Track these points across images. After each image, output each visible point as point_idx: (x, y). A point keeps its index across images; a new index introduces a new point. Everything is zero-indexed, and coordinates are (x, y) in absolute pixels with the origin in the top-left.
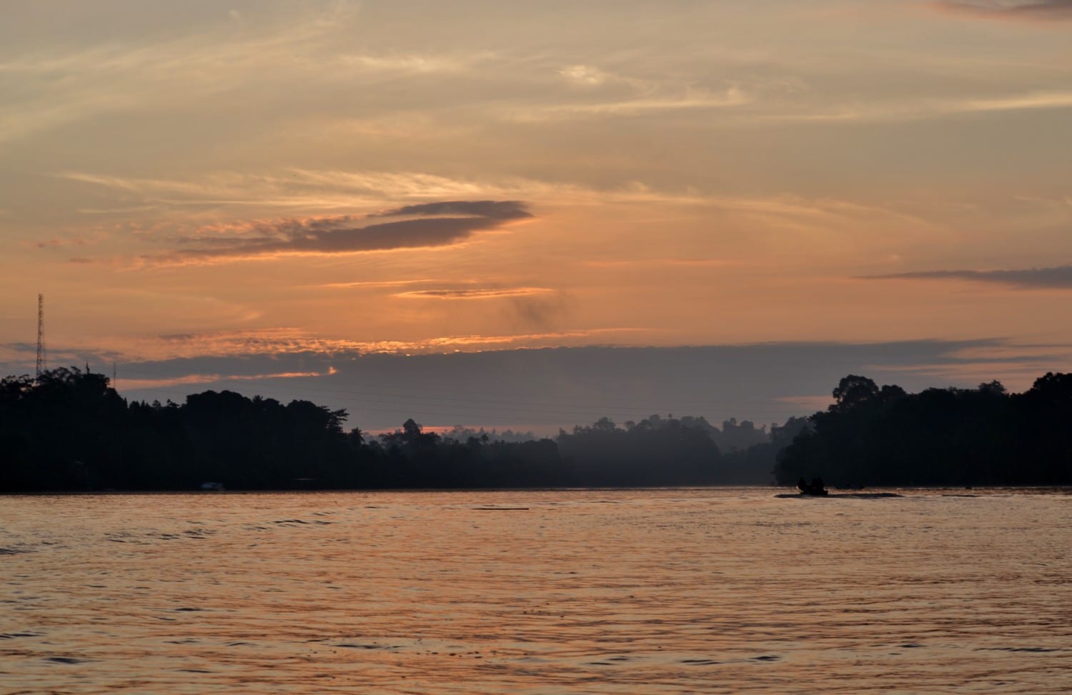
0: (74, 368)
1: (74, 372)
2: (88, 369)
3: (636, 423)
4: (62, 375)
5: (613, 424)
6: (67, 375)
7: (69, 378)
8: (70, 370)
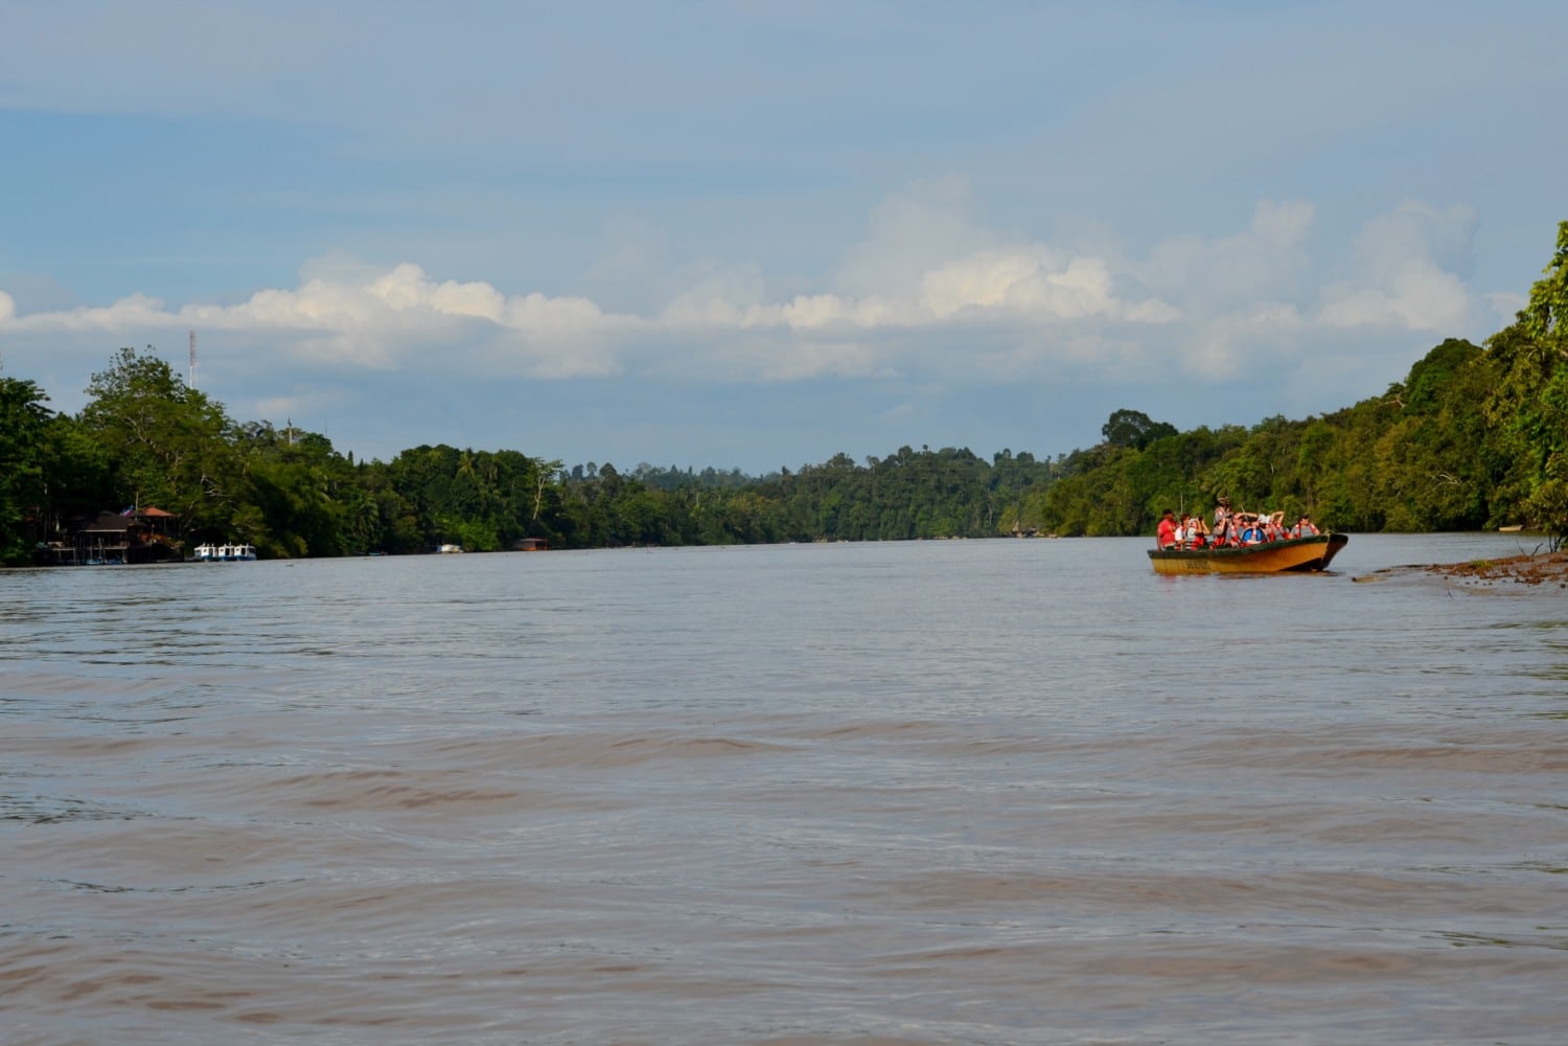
0: (265, 422)
1: (265, 426)
2: (290, 424)
3: (881, 460)
4: (253, 429)
5: (851, 462)
6: (258, 430)
7: (259, 433)
8: (261, 423)
